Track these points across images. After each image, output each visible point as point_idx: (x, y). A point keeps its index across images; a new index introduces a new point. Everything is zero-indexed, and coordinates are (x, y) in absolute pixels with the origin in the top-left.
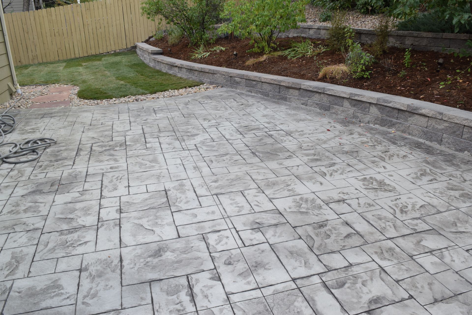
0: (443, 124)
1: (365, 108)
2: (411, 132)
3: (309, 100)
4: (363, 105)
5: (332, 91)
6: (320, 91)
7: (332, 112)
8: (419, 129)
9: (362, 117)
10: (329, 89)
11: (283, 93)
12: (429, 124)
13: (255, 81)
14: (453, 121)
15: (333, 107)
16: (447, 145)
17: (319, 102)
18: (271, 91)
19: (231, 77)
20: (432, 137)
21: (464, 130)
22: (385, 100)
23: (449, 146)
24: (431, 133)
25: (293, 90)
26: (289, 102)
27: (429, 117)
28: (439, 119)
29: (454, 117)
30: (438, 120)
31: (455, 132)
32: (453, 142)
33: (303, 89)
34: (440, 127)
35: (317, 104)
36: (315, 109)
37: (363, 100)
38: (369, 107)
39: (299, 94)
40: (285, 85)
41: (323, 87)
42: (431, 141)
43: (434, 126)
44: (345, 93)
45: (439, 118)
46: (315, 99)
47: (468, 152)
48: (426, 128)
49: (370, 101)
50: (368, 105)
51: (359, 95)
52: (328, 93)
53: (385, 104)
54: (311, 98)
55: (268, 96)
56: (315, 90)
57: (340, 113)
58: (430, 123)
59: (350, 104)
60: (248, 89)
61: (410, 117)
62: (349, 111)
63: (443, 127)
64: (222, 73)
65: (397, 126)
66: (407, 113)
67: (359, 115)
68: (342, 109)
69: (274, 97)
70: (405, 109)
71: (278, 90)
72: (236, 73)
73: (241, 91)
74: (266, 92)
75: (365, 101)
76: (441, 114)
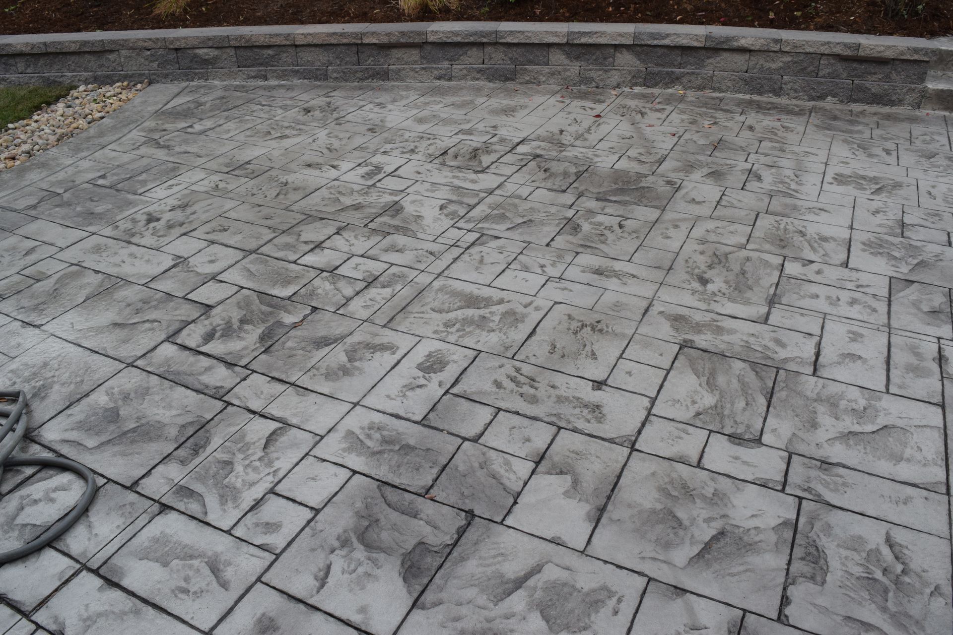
0: (781, 59)
1: (605, 59)
2: (718, 85)
3: (455, 66)
4: (598, 53)
5: (519, 35)
6: (485, 40)
7: (522, 81)
8: (734, 77)
9: (601, 77)
10: (511, 32)
11: (370, 61)
12: (751, 63)
13: (269, 47)
14: (802, 51)
15: (526, 69)
16: (792, 94)
17: (481, 66)
18: (331, 64)
19: (176, 50)
20: (762, 86)
21: (822, 62)
22: (652, 34)
23: (797, 95)
24: (760, 79)
25: (403, 50)
26: (397, 80)
27: (750, 51)
28: (774, 52)
29: (804, 43)
30: (771, 54)
31: (805, 69)
32: (805, 87)
33: (433, 44)
34: (774, 66)
35: (480, 71)
36: (477, 82)
37: (603, 42)
38: (614, 55)
39: (422, 57)
40: (377, 42)
41: (495, 29)
42: (761, 94)
43: (762, 65)
44: (555, 34)
45: (775, 49)
46: (471, 60)
47: (834, 97)
48: (746, 72)
49: (617, 43)
50: (612, 51)
51: (590, 33)
52: (509, 40)
53: (655, 42)
54: (458, 59)
55: (326, 77)
56: (472, 39)
57: (544, 79)
58: (753, 63)
59: (568, 55)
60: (253, 71)
61: (708, 58)
62: (565, 70)
63: (781, 64)
64: (140, 44)
65: (685, 80)
66: (703, 52)
67: (593, 74)
68: (547, 70)
69: (345, 77)
70: (702, 45)
71: (355, 59)
72: (198, 38)
73: (226, 83)
74: (316, 69)
75: (606, 42)
76: (778, 41)
